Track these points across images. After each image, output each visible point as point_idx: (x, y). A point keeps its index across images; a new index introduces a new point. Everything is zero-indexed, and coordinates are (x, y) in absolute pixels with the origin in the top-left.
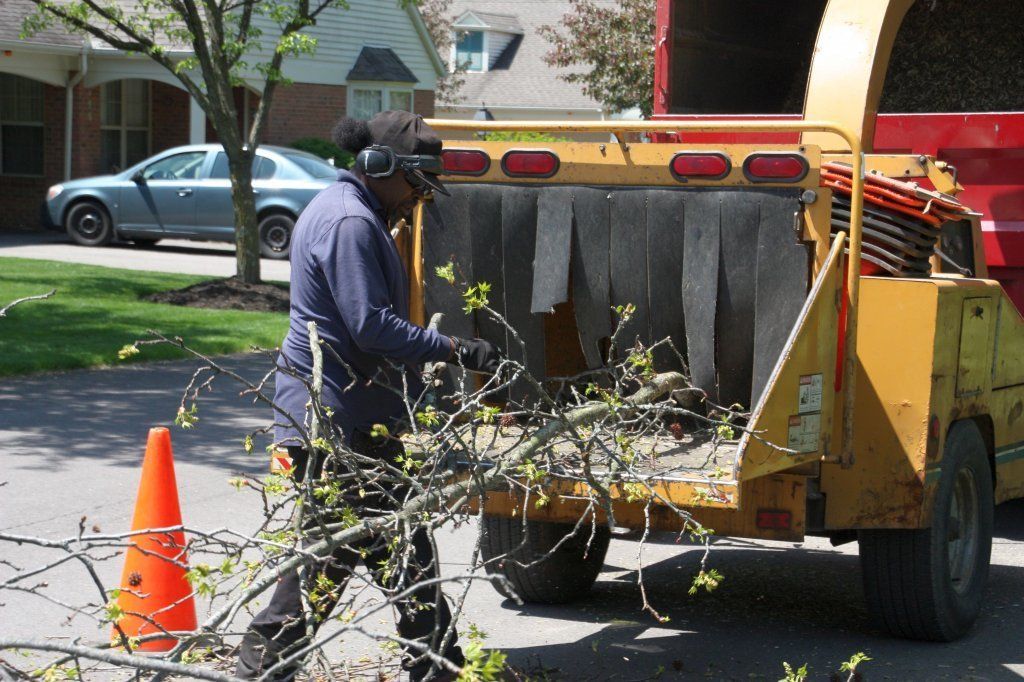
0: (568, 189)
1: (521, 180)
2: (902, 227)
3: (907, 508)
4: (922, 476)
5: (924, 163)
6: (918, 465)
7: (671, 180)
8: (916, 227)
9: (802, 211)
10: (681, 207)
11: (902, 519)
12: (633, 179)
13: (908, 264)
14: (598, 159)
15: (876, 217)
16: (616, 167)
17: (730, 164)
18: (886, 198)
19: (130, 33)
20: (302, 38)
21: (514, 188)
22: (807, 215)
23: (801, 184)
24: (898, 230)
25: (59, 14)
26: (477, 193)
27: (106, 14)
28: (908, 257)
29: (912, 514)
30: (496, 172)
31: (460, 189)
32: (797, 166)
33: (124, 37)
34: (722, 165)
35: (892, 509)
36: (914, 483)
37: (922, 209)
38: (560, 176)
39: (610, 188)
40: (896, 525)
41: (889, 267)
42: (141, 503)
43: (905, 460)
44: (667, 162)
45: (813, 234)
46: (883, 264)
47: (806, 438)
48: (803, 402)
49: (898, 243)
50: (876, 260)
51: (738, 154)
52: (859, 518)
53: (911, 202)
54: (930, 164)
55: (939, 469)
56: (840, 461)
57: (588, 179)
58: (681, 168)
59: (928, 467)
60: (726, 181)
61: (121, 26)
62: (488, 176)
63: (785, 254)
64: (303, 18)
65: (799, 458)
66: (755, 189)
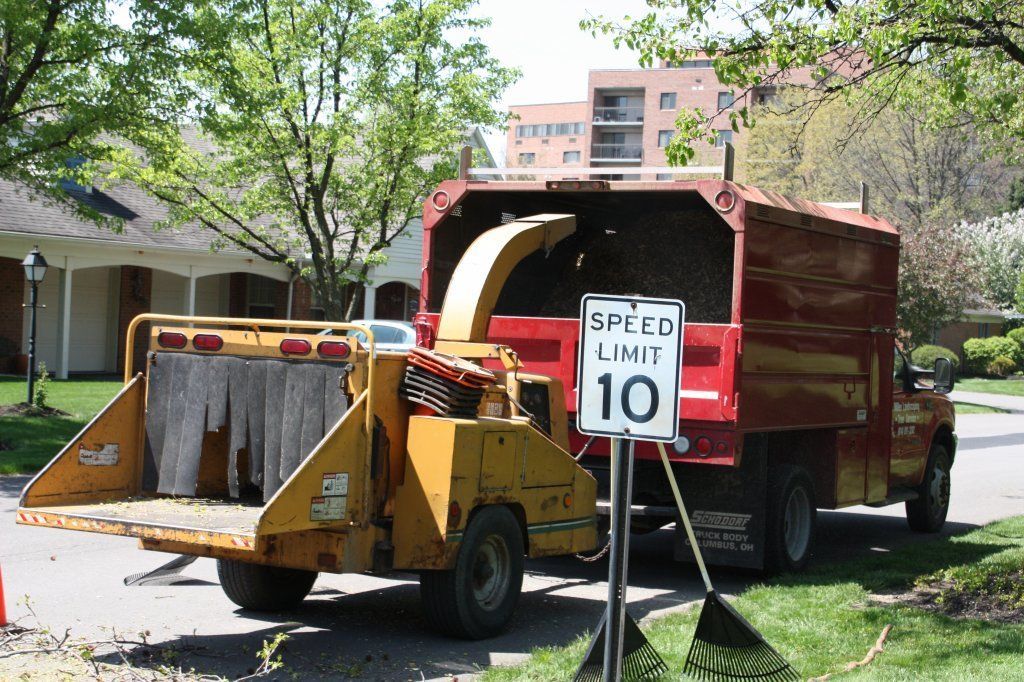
0: (226, 358)
1: (202, 352)
2: (448, 387)
3: (437, 556)
4: (444, 538)
5: (498, 349)
6: (443, 531)
7: (280, 355)
8: (455, 388)
9: (345, 378)
10: (283, 372)
11: (434, 564)
12: (261, 353)
13: (451, 410)
14: (243, 341)
15: (434, 381)
16: (252, 346)
17: (310, 347)
18: (440, 370)
19: (273, 250)
21: (198, 357)
22: (350, 378)
23: (347, 360)
24: (445, 389)
25: (231, 238)
26: (179, 359)
27: (259, 239)
28: (451, 406)
29: (439, 560)
30: (190, 347)
31: (170, 356)
32: (345, 350)
33: (272, 254)
34: (307, 348)
35: (429, 558)
36: (440, 542)
37: (458, 377)
38: (223, 350)
39: (248, 358)
40: (431, 567)
41: (440, 411)
43: (436, 528)
44: (279, 345)
45: (352, 390)
46: (437, 409)
47: (331, 511)
48: (327, 489)
49: (446, 397)
50: (433, 407)
51: (314, 341)
52: (412, 562)
53: (450, 372)
54: (502, 350)
55: (461, 534)
57: (237, 352)
58: (287, 348)
59: (448, 532)
60: (308, 357)
61: (268, 246)
62: (185, 349)
63: (337, 401)
64: (383, 243)
65: (323, 522)
66: (322, 362)
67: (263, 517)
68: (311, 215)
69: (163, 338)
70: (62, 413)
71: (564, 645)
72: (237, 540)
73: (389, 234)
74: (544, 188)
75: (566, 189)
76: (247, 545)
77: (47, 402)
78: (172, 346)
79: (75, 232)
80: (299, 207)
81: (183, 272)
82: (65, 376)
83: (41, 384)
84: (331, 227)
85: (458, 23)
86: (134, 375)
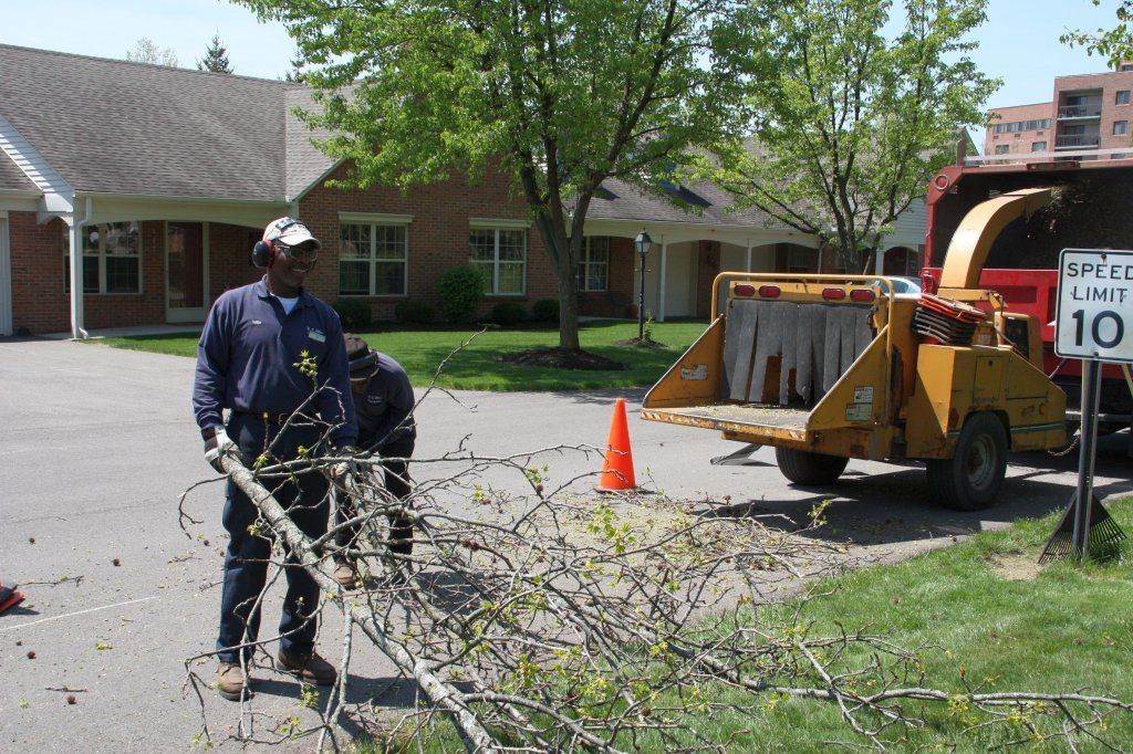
0: (783, 303)
1: (766, 299)
2: (948, 323)
3: (940, 449)
4: (946, 435)
5: (988, 294)
6: (945, 431)
7: (823, 300)
8: (954, 323)
9: (871, 316)
10: (824, 313)
11: (937, 454)
12: (808, 299)
13: (952, 340)
14: (795, 291)
15: (939, 319)
16: (801, 294)
17: (845, 294)
18: (943, 310)
19: (809, 225)
21: (763, 302)
22: (874, 317)
23: (872, 303)
24: (947, 325)
25: (779, 218)
26: (749, 304)
27: (799, 217)
28: (952, 337)
29: (941, 452)
30: (757, 295)
31: (743, 302)
32: (870, 296)
33: (808, 228)
34: (842, 294)
35: (934, 450)
36: (942, 438)
37: (957, 315)
38: (780, 297)
39: (799, 303)
40: (934, 457)
41: (941, 340)
43: (939, 428)
44: (821, 293)
45: (876, 325)
46: (939, 339)
47: (860, 414)
48: (857, 398)
49: (947, 330)
50: (936, 337)
51: (848, 288)
52: (921, 453)
53: (950, 311)
54: (991, 295)
56: (882, 425)
57: (791, 298)
58: (827, 294)
59: (949, 431)
60: (843, 301)
61: (805, 223)
62: (753, 297)
63: (864, 333)
64: (892, 217)
65: (855, 422)
66: (854, 305)
67: (811, 418)
68: (837, 198)
69: (737, 289)
70: (662, 345)
71: (1039, 517)
72: (793, 434)
74: (1025, 169)
75: (1043, 169)
76: (800, 437)
77: (654, 337)
78: (744, 294)
79: (669, 218)
80: (828, 193)
81: (743, 244)
82: (662, 319)
83: (648, 325)
84: (852, 207)
85: (952, 47)
86: (717, 316)
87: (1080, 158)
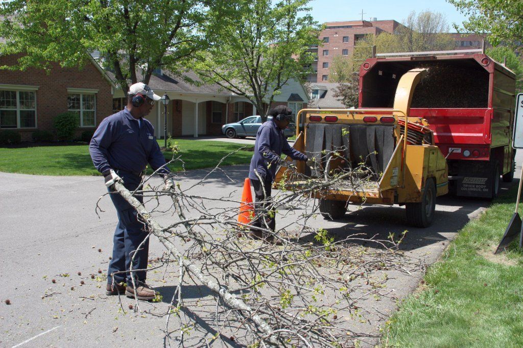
0: (340, 125)
1: (329, 123)
3: (417, 198)
4: (420, 191)
6: (419, 188)
7: (363, 123)
8: (420, 134)
9: (394, 130)
10: (366, 128)
11: (415, 200)
12: (355, 122)
13: (417, 142)
14: (347, 118)
15: (410, 131)
16: (351, 120)
17: (377, 119)
18: (412, 127)
19: (241, 92)
20: (278, 91)
23: (393, 124)
24: (415, 135)
25: (226, 87)
26: (319, 126)
27: (236, 87)
29: (418, 199)
30: (323, 121)
31: (315, 125)
32: (392, 120)
34: (375, 119)
35: (414, 198)
36: (418, 192)
37: (421, 130)
38: (338, 122)
39: (349, 124)
40: (414, 202)
41: (413, 143)
42: (243, 195)
43: (416, 187)
44: (363, 119)
45: (396, 135)
47: (394, 182)
48: (394, 173)
50: (410, 141)
51: (379, 117)
52: (406, 200)
53: (418, 128)
54: (422, 120)
55: (424, 189)
56: (402, 187)
57: (344, 122)
58: (365, 120)
59: (421, 188)
60: (376, 123)
61: (238, 90)
62: (321, 122)
63: (389, 139)
64: (279, 87)
65: (391, 186)
66: (383, 125)
67: (381, 185)
69: (311, 118)
72: (370, 194)
73: (281, 84)
74: (410, 60)
75: (419, 60)
76: (375, 195)
78: (316, 121)
80: (250, 76)
83: (169, 140)
85: (302, 9)
86: (300, 133)
87: (435, 54)
